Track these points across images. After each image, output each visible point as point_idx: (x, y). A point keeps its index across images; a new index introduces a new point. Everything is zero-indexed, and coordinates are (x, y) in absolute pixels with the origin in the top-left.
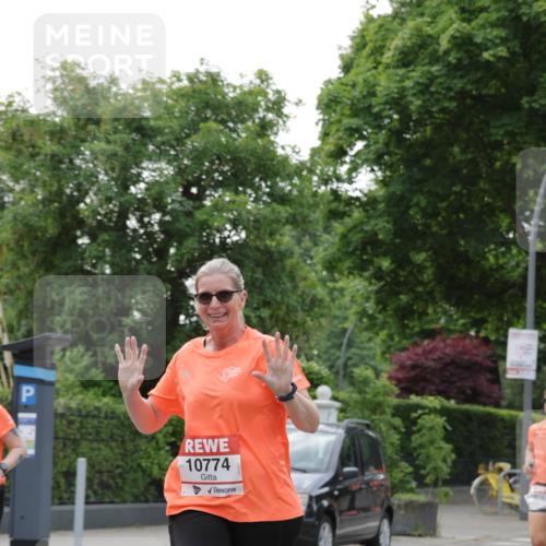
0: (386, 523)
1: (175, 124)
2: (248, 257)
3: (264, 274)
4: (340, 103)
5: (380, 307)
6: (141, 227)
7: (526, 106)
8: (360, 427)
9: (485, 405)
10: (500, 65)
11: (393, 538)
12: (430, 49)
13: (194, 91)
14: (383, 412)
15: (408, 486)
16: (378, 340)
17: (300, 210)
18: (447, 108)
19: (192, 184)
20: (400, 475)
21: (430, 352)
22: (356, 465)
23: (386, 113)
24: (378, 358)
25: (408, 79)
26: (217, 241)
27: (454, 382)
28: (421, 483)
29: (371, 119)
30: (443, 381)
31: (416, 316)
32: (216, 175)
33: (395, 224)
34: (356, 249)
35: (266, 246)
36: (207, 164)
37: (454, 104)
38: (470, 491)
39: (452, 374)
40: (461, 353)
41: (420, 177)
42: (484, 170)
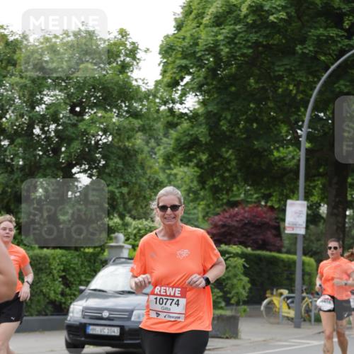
2: (112, 153)
3: (124, 164)
4: (174, 50)
6: (43, 134)
7: (300, 51)
9: (271, 251)
10: (281, 24)
12: (235, 14)
15: (220, 305)
16: (200, 208)
17: (148, 122)
18: (245, 53)
19: (77, 105)
21: (234, 216)
23: (205, 57)
24: (200, 220)
25: (220, 34)
26: (93, 142)
27: (250, 236)
28: (228, 303)
29: (195, 61)
30: (243, 236)
31: (224, 192)
32: (92, 98)
33: (210, 129)
35: (125, 145)
36: (86, 91)
37: (251, 51)
38: (260, 308)
39: (249, 231)
40: (255, 216)
41: (228, 100)
42: (271, 94)
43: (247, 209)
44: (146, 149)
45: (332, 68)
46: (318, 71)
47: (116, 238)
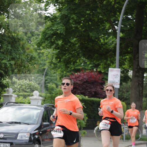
2: (5, 40)
3: (12, 47)
5: (59, 60)
8: (50, 107)
16: (58, 73)
21: (78, 77)
22: (48, 122)
27: (87, 89)
30: (83, 89)
31: (72, 63)
34: (49, 37)
35: (12, 35)
38: (94, 131)
39: (87, 86)
40: (90, 77)
41: (74, 8)
43: (85, 73)
44: (25, 38)
47: (8, 91)
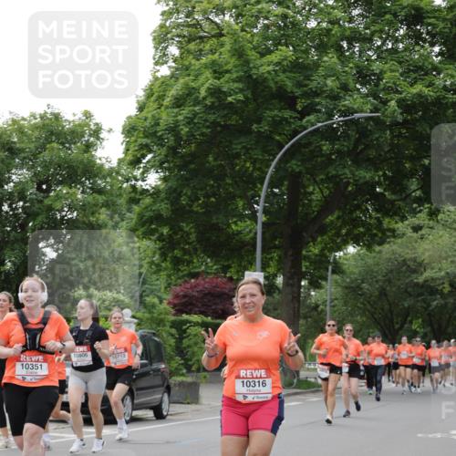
0: (166, 395)
1: (32, 146)
4: (136, 130)
6: (11, 210)
7: (256, 130)
8: (149, 335)
10: (239, 105)
11: (172, 405)
12: (194, 96)
13: (44, 125)
14: (164, 325)
15: (181, 372)
16: (162, 280)
17: (111, 198)
18: (205, 132)
19: (43, 183)
20: (175, 365)
21: (195, 287)
22: (147, 359)
23: (166, 136)
24: (162, 290)
25: (180, 115)
26: (59, 217)
27: (210, 306)
28: (189, 370)
29: (156, 140)
30: (203, 305)
31: (185, 264)
32: (58, 177)
33: (172, 205)
35: (89, 220)
36: (52, 170)
37: (209, 130)
39: (209, 301)
40: (215, 287)
42: (229, 171)
43: (207, 280)
44: (110, 223)
45: (286, 147)
46: (273, 149)
